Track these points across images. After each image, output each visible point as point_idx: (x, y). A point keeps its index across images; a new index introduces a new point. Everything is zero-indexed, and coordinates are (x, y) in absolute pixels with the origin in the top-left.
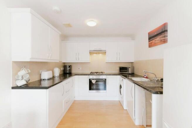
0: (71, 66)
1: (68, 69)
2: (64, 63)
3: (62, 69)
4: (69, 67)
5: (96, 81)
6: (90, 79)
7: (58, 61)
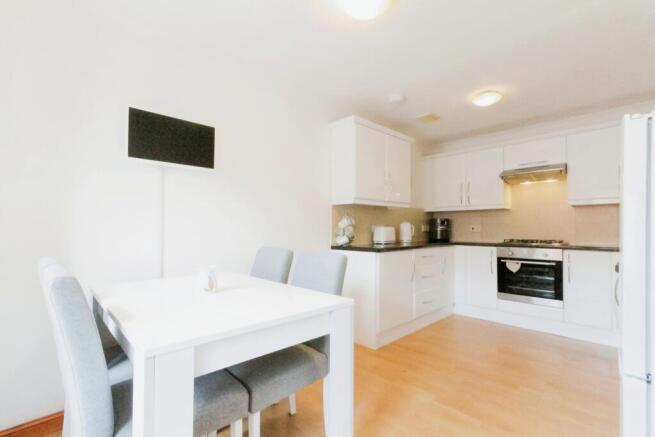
0: (448, 221)
1: (439, 228)
2: (431, 214)
3: (424, 228)
4: (443, 223)
5: (523, 265)
6: (499, 259)
7: (407, 206)
